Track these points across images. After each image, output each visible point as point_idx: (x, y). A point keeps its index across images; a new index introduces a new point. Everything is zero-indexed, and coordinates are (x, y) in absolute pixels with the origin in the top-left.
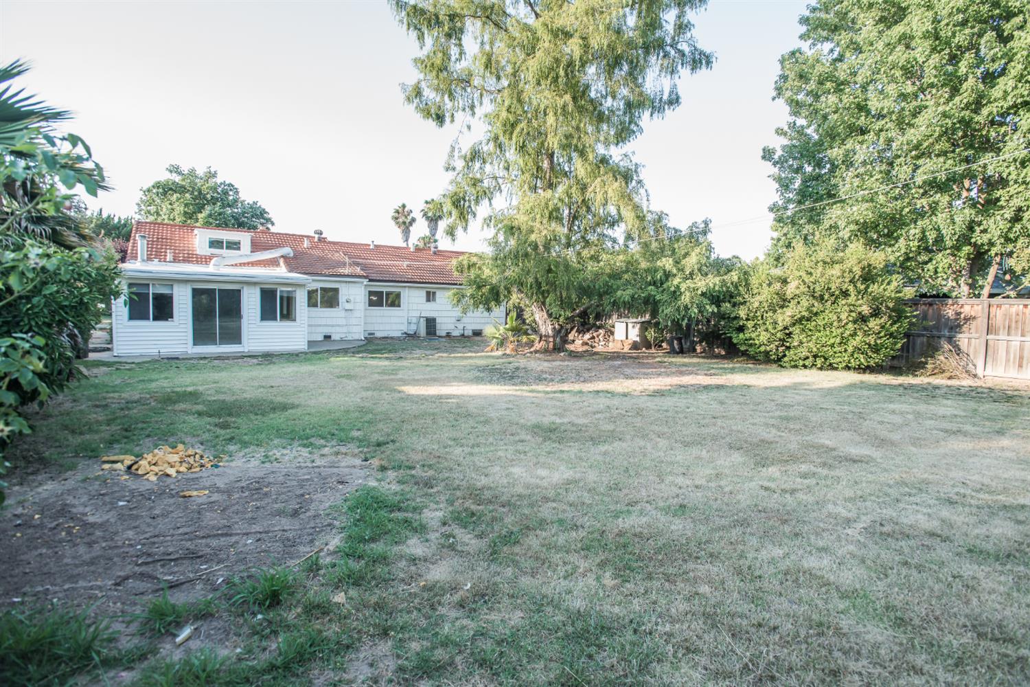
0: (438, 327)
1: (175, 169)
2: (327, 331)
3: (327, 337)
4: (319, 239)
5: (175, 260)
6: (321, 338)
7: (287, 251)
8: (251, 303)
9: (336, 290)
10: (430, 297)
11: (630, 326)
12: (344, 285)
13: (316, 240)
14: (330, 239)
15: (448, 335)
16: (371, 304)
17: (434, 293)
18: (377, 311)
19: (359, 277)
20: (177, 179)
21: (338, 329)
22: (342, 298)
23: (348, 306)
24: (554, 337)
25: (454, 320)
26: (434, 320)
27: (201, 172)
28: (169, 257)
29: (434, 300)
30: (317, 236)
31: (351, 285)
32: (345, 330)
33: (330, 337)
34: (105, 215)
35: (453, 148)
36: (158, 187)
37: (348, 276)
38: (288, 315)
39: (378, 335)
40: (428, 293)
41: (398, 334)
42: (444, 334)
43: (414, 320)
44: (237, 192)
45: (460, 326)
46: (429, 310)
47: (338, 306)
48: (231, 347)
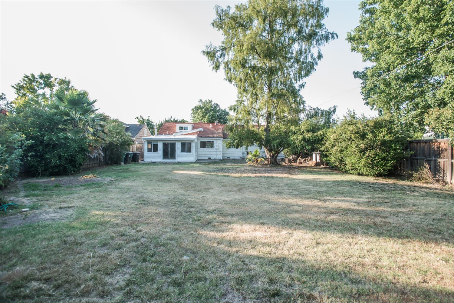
1: (200, 101)
2: (209, 156)
3: (210, 158)
4: (217, 124)
5: (169, 134)
6: (207, 158)
7: (201, 129)
8: (178, 146)
9: (213, 142)
11: (317, 155)
12: (215, 140)
13: (215, 124)
19: (220, 137)
21: (214, 156)
22: (215, 145)
23: (217, 148)
24: (271, 159)
28: (167, 133)
31: (218, 140)
32: (216, 156)
34: (176, 120)
37: (217, 137)
38: (189, 150)
39: (231, 158)
47: (213, 147)
48: (172, 160)
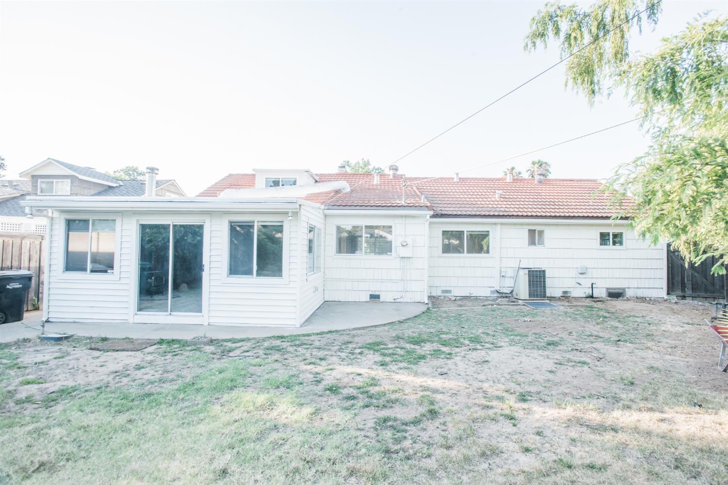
0: (549, 282)
2: (375, 289)
3: (375, 297)
4: (395, 176)
6: (365, 298)
8: (215, 245)
9: (386, 229)
10: (535, 237)
12: (400, 221)
14: (408, 175)
15: (565, 296)
16: (447, 249)
17: (541, 233)
18: (454, 259)
19: (420, 208)
21: (390, 286)
22: (397, 240)
25: (571, 273)
26: (541, 273)
29: (541, 242)
30: (392, 172)
31: (409, 221)
33: (378, 297)
39: (456, 293)
40: (532, 232)
41: (485, 293)
42: (558, 294)
43: (510, 273)
45: (587, 283)
46: (536, 258)
47: (391, 251)
48: (186, 316)
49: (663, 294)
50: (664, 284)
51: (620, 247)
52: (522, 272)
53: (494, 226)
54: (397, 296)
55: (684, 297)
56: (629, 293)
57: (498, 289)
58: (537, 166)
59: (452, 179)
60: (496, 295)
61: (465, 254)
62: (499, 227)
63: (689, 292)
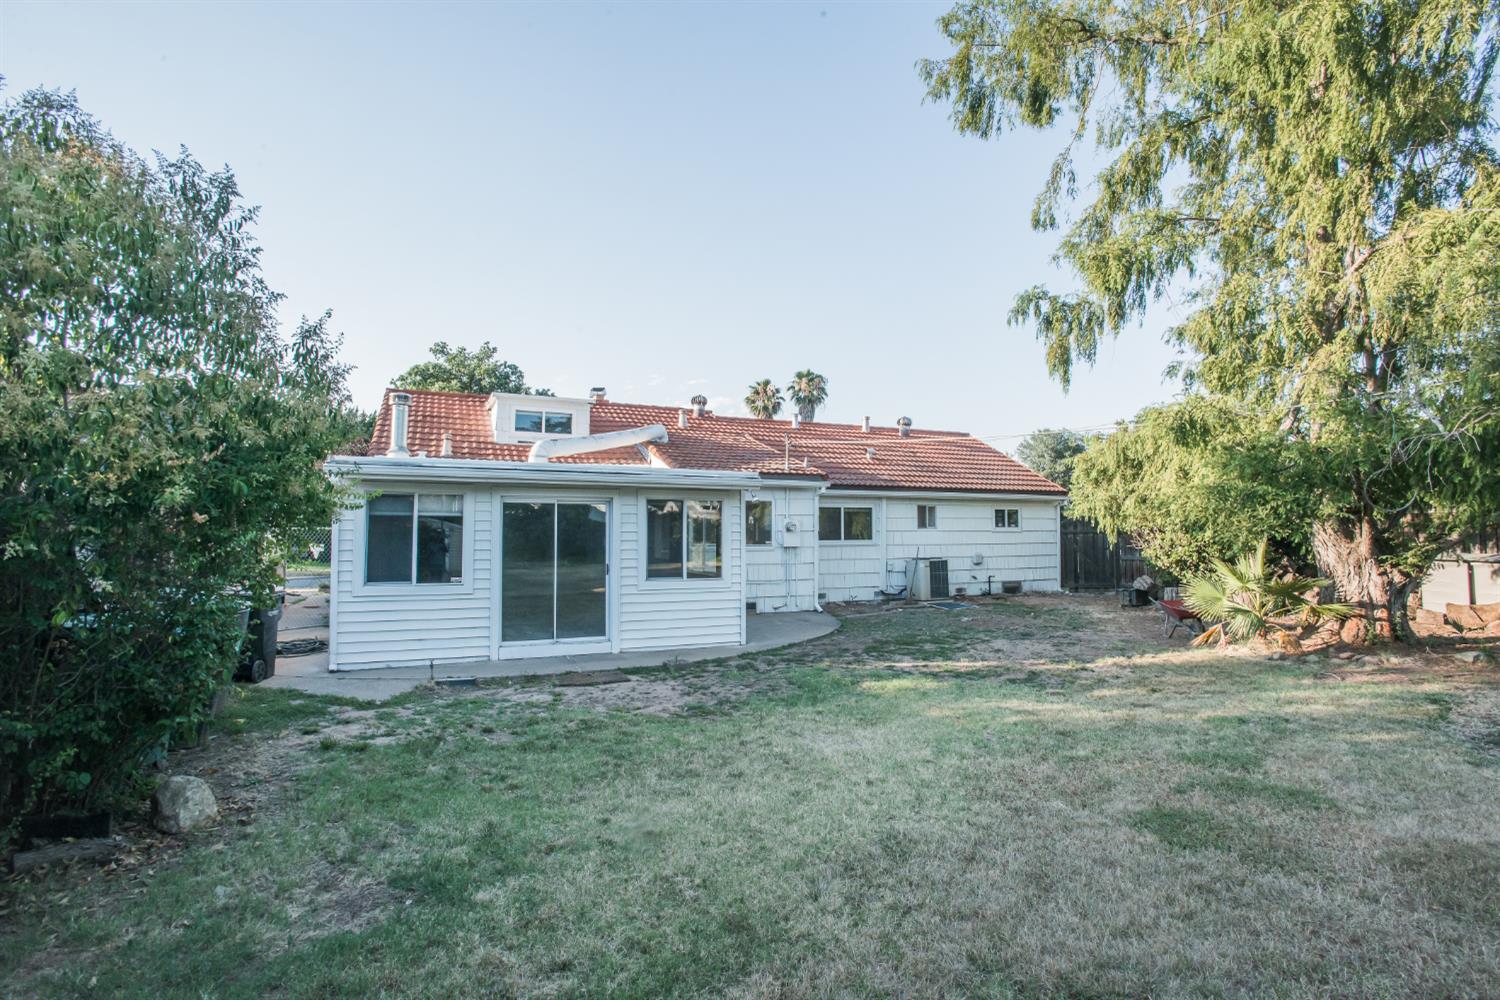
0: (950, 577)
1: (441, 349)
3: (750, 608)
4: (702, 413)
5: (456, 453)
7: (658, 430)
8: (629, 533)
9: (766, 505)
10: (925, 518)
12: (780, 495)
13: (695, 415)
14: (716, 413)
15: (961, 595)
16: (822, 534)
17: (932, 509)
18: (830, 548)
19: (813, 477)
20: (442, 360)
21: (768, 590)
22: (776, 522)
23: (790, 540)
25: (968, 564)
26: (944, 564)
27: (473, 349)
29: (933, 524)
30: (696, 408)
31: (793, 495)
32: (781, 590)
33: (756, 606)
35: (1057, 171)
36: (416, 374)
39: (833, 597)
40: (921, 510)
41: (866, 596)
42: (958, 592)
43: (902, 566)
44: (521, 376)
45: (982, 576)
46: (932, 543)
47: (769, 539)
48: (582, 642)
49: (1056, 587)
50: (1057, 574)
51: (1015, 529)
52: (922, 564)
53: (877, 502)
54: (778, 603)
55: (1076, 590)
56: (1026, 587)
57: (884, 589)
58: (804, 380)
59: (790, 422)
60: (881, 598)
61: (843, 542)
62: (884, 502)
63: (1082, 582)
